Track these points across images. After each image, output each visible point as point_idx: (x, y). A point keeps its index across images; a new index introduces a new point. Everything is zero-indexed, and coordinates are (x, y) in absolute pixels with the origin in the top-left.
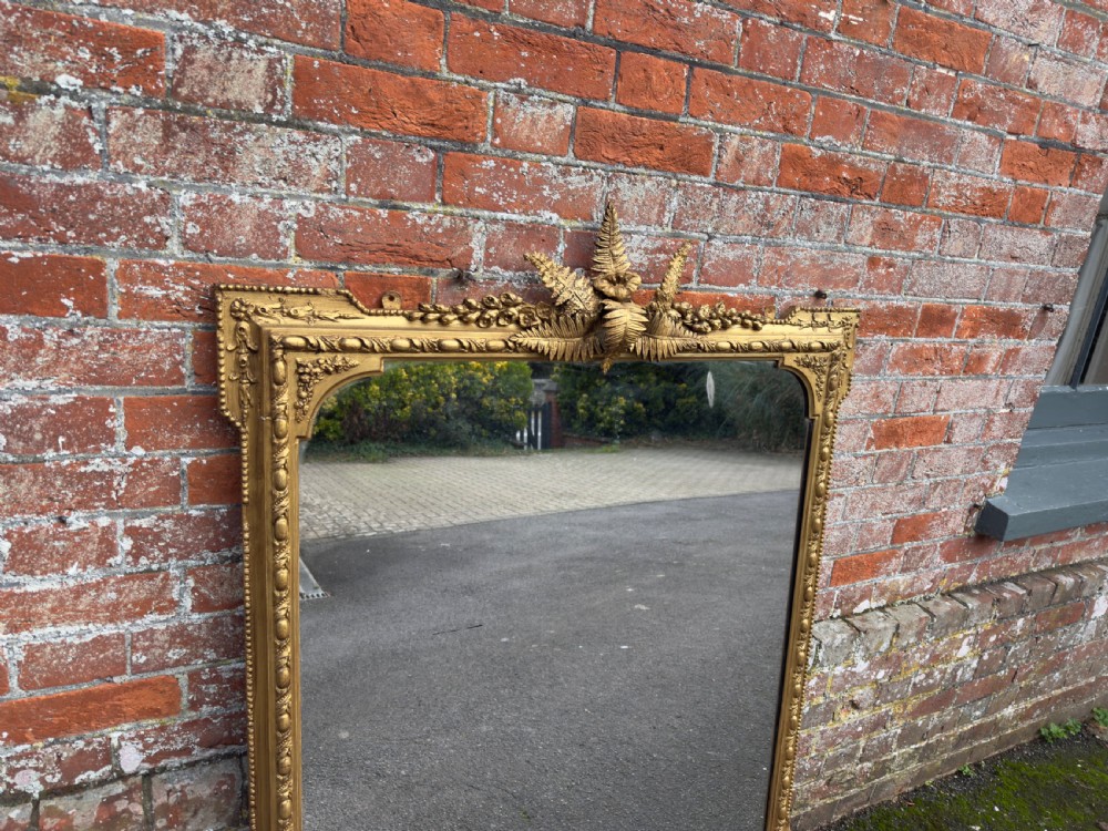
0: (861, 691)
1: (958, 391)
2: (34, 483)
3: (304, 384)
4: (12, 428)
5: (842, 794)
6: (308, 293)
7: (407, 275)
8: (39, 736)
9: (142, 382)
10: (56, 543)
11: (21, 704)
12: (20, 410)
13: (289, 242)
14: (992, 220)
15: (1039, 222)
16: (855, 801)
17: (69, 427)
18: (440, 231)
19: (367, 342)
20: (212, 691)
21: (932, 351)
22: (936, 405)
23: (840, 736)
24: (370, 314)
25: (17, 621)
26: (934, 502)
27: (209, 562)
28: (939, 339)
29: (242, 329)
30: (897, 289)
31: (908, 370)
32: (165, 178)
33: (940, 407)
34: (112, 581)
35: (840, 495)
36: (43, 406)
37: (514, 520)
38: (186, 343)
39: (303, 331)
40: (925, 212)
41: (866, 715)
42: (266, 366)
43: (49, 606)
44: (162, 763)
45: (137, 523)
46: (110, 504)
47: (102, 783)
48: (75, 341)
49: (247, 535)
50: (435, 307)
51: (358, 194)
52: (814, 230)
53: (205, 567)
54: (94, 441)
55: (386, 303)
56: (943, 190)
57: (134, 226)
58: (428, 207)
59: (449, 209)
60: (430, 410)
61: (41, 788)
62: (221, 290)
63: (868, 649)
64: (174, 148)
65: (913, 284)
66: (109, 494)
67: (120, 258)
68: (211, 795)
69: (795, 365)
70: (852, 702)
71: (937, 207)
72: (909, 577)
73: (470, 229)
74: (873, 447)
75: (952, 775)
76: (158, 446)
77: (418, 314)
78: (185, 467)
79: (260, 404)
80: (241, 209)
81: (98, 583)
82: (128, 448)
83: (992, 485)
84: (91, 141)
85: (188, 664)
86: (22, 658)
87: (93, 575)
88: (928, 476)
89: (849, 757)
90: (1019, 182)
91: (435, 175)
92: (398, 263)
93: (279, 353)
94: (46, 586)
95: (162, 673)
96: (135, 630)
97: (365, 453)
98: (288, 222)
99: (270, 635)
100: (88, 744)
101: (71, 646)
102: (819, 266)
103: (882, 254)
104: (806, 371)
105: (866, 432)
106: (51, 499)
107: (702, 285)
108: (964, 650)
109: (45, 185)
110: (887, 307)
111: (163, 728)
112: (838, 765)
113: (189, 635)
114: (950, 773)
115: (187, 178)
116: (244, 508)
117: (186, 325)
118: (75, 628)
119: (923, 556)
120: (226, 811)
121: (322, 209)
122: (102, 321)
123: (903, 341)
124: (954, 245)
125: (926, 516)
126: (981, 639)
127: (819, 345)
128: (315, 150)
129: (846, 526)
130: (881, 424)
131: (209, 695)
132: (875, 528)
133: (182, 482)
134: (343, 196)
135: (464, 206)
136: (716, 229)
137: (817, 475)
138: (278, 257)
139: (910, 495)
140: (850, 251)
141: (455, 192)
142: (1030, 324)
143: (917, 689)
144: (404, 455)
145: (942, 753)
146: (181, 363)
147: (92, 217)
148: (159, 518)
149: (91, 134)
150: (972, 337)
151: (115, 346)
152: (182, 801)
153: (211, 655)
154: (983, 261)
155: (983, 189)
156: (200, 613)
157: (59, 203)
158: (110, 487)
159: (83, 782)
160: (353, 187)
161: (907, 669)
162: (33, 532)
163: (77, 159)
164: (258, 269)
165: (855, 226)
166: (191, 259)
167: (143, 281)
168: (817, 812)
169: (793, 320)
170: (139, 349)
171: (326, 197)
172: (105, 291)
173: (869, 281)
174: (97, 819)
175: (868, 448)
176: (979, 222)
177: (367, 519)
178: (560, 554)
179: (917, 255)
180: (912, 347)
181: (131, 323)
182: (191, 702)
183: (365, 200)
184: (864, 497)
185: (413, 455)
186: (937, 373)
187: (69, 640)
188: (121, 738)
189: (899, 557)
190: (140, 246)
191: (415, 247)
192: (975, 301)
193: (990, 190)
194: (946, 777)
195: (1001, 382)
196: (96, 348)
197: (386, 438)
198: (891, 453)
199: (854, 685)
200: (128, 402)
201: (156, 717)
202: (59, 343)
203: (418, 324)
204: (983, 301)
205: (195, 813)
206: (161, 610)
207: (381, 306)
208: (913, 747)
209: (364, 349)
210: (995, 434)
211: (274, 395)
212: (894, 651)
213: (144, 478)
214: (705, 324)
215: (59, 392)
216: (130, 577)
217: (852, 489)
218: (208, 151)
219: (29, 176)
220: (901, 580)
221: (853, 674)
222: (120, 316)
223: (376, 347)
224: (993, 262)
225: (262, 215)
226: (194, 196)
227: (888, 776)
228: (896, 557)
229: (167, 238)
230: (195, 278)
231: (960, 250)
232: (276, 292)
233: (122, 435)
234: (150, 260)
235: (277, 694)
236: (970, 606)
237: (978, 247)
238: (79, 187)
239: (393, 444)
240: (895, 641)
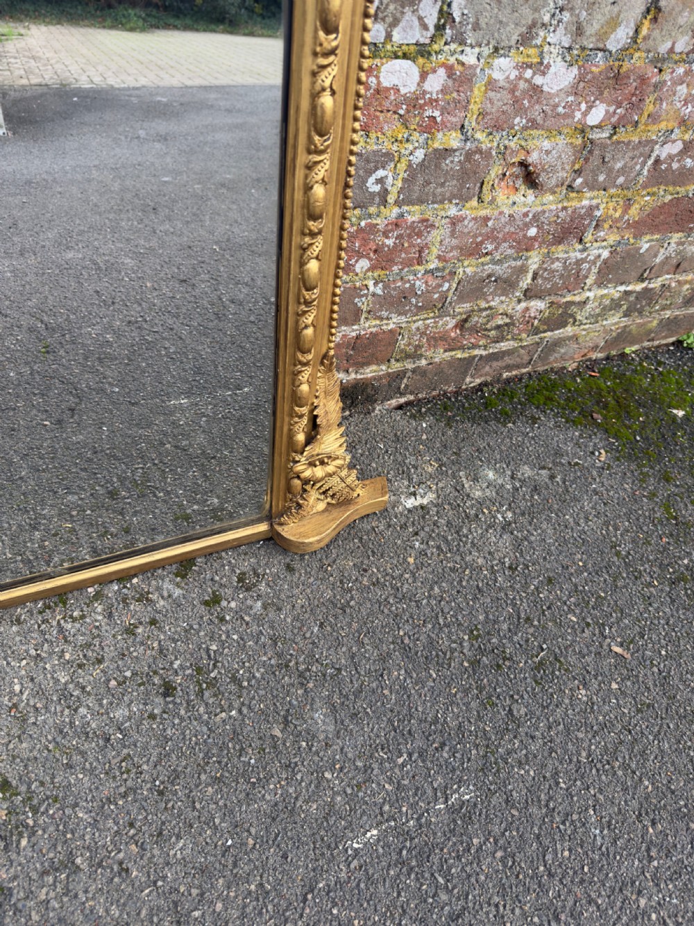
0: (546, 144)
5: (485, 347)
16: (508, 360)
23: (491, 236)
41: (549, 203)
63: (579, 31)
70: (523, 164)
75: (667, 345)
89: (506, 285)
112: (483, 296)
114: (664, 342)
143: (660, 174)
145: (663, 309)
161: (654, 118)
168: (439, 369)
194: (658, 347)
199: (533, 124)
208: (622, 288)
212: (637, 60)
221: (537, 90)
227: (569, 330)
239: (154, 12)
240: (644, 31)
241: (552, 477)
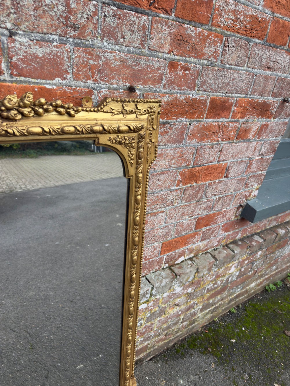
0: (179, 299)
1: (232, 149)
5: (173, 337)
14: (257, 41)
15: (285, 45)
16: (180, 336)
21: (217, 127)
22: (219, 158)
23: (169, 318)
26: (219, 207)
28: (221, 119)
30: (192, 86)
31: (202, 139)
33: (221, 159)
35: (162, 212)
37: (81, 183)
40: (211, 30)
41: (183, 307)
52: (120, 36)
56: (223, 13)
63: (181, 282)
65: (203, 83)
69: (109, 143)
70: (175, 304)
71: (219, 26)
72: (205, 242)
74: (181, 185)
75: (227, 313)
83: (250, 195)
88: (215, 195)
89: (175, 324)
90: (275, 14)
97: (29, 154)
102: (129, 67)
103: (179, 60)
104: (119, 147)
105: (176, 177)
107: (15, 78)
108: (233, 269)
110: (185, 99)
112: (170, 328)
114: (225, 313)
119: (213, 232)
123: (197, 121)
124: (232, 56)
125: (214, 214)
126: (241, 264)
127: (126, 128)
129: (167, 226)
130: (185, 171)
132: (185, 225)
137: (134, 213)
139: (205, 205)
140: (153, 56)
142: (275, 110)
143: (209, 290)
144: (45, 155)
145: (222, 308)
150: (242, 118)
154: (250, 69)
155: (252, 17)
161: (204, 284)
165: (156, 35)
168: (161, 346)
169: (105, 109)
173: (170, 80)
175: (178, 185)
176: (248, 41)
177: (20, 184)
179: (206, 62)
180: (203, 125)
184: (177, 211)
185: (48, 155)
186: (220, 140)
189: (200, 235)
192: (245, 95)
193: (256, 18)
195: (257, 143)
197: (38, 148)
198: (193, 187)
199: (175, 298)
204: (249, 96)
208: (208, 310)
210: (253, 170)
212: (196, 279)
214: (13, 112)
217: (170, 208)
220: (201, 244)
221: (174, 294)
224: (256, 70)
227: (196, 323)
228: (198, 235)
231: (235, 61)
236: (236, 252)
237: (247, 59)
240: (196, 275)
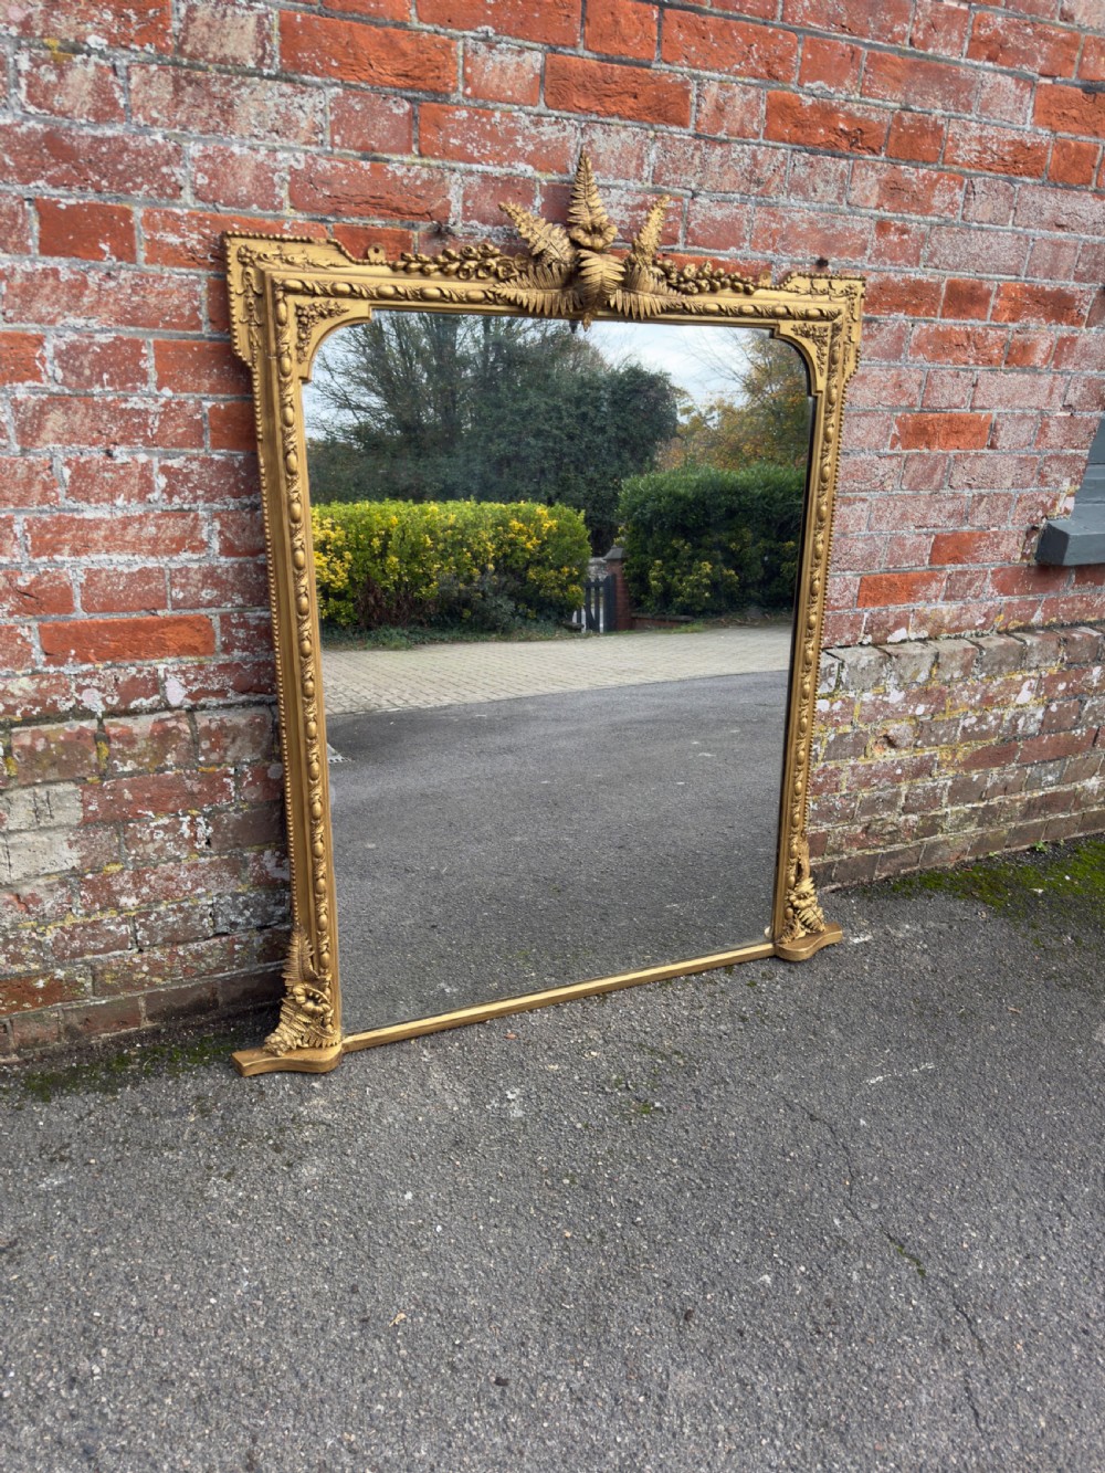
0: (896, 726)
1: (999, 386)
2: (86, 415)
3: (303, 326)
4: (67, 362)
5: (884, 847)
6: (302, 241)
7: (390, 228)
8: (101, 659)
9: (169, 325)
10: (107, 475)
11: (84, 625)
12: (72, 347)
13: (284, 194)
14: (1028, 180)
15: (1089, 183)
16: (901, 859)
17: (112, 365)
18: (418, 183)
19: (356, 288)
20: (241, 636)
21: (963, 336)
22: (973, 400)
23: (875, 775)
24: (358, 263)
25: (78, 546)
26: (981, 519)
27: (231, 507)
28: (971, 321)
29: (248, 274)
30: (915, 260)
31: (935, 357)
32: (177, 131)
33: (978, 403)
34: (152, 516)
35: (864, 500)
36: (91, 344)
38: (201, 289)
39: (301, 276)
40: (942, 170)
41: (905, 755)
42: (270, 308)
43: (102, 533)
44: (202, 701)
45: (169, 463)
46: (148, 442)
47: (152, 711)
48: (112, 284)
49: (263, 471)
50: (416, 256)
51: (342, 147)
52: (810, 189)
53: (229, 512)
54: (132, 380)
55: (371, 253)
56: (962, 144)
57: (154, 176)
58: (407, 159)
59: (425, 161)
60: (462, 586)
61: (104, 708)
62: (229, 236)
63: (901, 677)
64: (183, 102)
65: (933, 255)
66: (145, 431)
67: (144, 207)
68: (246, 725)
69: (792, 334)
70: (886, 737)
71: (956, 163)
72: (954, 606)
73: (447, 181)
74: (899, 446)
75: (1024, 851)
76: (184, 389)
77: (401, 264)
78: (206, 411)
79: (267, 344)
80: (241, 161)
81: (141, 517)
82: (159, 389)
83: (1053, 505)
84: (117, 95)
85: (219, 607)
86: (83, 581)
87: (136, 509)
88: (970, 486)
89: (890, 804)
90: (1059, 134)
91: (411, 126)
92: (381, 216)
93: (280, 295)
94: (99, 514)
95: (197, 611)
96: (173, 566)
97: (386, 640)
98: (282, 174)
99: (290, 565)
100: (140, 671)
101: (122, 574)
102: (819, 231)
103: (892, 218)
104: (805, 342)
105: (889, 427)
106: (100, 432)
107: (690, 248)
108: (1025, 696)
109: (83, 137)
110: (903, 280)
111: (201, 667)
112: (877, 811)
113: (218, 578)
114: (1020, 849)
115: (195, 130)
116: (259, 445)
117: (200, 272)
118: (124, 558)
119: (970, 583)
120: (260, 743)
121: (311, 162)
122: (132, 266)
123: (926, 321)
124: (981, 209)
125: (971, 534)
126: (1045, 686)
127: (817, 313)
128: (302, 102)
129: (872, 537)
130: (906, 419)
131: (238, 639)
132: (908, 543)
133: (205, 426)
134: (329, 148)
135: (440, 157)
136: (700, 185)
138: (275, 208)
139: (949, 506)
140: (854, 213)
141: (431, 143)
142: (1088, 307)
143: (968, 735)
144: (433, 641)
145: (1007, 820)
146: (198, 309)
147: (120, 167)
148: (188, 459)
149: (117, 89)
150: (1013, 320)
151: (145, 289)
152: (222, 727)
153: (239, 600)
154: (1020, 229)
155: (1012, 143)
156: (227, 556)
157: (94, 154)
158: (146, 425)
159: (136, 708)
160: (337, 139)
161: (954, 708)
162: (87, 462)
163: (107, 113)
164: (259, 219)
165: (858, 184)
166: (202, 209)
167: (164, 228)
168: (855, 862)
169: (789, 286)
170: (164, 293)
171: (313, 149)
172: (133, 238)
173: (879, 250)
174: (152, 731)
175: (892, 447)
176: (1011, 182)
178: (617, 718)
179: (936, 219)
180: (937, 329)
181: (154, 269)
182: (223, 643)
183: (348, 151)
184: (892, 505)
185: (443, 641)
186: (972, 362)
187: (120, 568)
188: (166, 670)
189: (941, 581)
190: (160, 196)
191: (397, 200)
192: (1014, 277)
193: (1022, 144)
194: (1016, 852)
195: (1055, 379)
196: (129, 291)
197: (410, 622)
198: (921, 455)
199: (888, 718)
200: (157, 346)
201: (194, 655)
202: (100, 285)
203: (402, 273)
204: (1023, 278)
205: (234, 741)
206: (194, 549)
207: (366, 257)
208: (970, 805)
209: (353, 295)
210: (1053, 442)
211: (278, 335)
212: (935, 684)
213: (172, 419)
214: (691, 284)
215: (102, 331)
216: (166, 513)
217: (877, 494)
218: (211, 105)
219: (70, 129)
220: (946, 610)
221: (886, 704)
222: (147, 261)
223: (364, 293)
224: (1032, 231)
225: (259, 166)
226: (201, 148)
227: (940, 836)
228: (937, 581)
229: (181, 188)
230: (206, 227)
231: (989, 215)
232: (275, 239)
233: (153, 377)
234: (169, 209)
235: (298, 619)
236: (1028, 643)
237: (1013, 212)
238: (109, 139)
239: (419, 629)
240: (934, 672)
241: (951, 927)
